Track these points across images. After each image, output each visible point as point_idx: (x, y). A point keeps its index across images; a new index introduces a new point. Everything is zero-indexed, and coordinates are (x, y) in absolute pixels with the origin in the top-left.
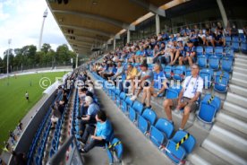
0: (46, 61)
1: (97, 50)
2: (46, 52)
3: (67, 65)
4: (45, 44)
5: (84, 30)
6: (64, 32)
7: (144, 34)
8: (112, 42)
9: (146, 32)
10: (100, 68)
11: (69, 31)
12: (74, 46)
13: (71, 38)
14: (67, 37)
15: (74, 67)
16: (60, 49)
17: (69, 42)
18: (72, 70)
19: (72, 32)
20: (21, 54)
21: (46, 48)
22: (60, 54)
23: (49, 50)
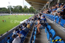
0: (26, 12)
3: (33, 13)
11: (30, 3)
15: (35, 14)
20: (16, 8)
21: (26, 7)
22: (31, 9)
23: (27, 8)
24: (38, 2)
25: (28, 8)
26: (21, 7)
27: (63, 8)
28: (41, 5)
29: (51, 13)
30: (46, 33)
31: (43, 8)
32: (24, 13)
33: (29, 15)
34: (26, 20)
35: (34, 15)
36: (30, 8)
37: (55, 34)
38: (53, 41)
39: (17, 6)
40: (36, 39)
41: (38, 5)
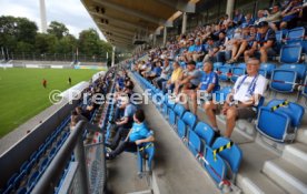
1: (141, 43)
2: (60, 36)
3: (98, 61)
4: (55, 23)
5: (121, 9)
6: (89, 10)
7: (207, 18)
8: (162, 31)
9: (210, 14)
10: (143, 67)
11: (97, 9)
12: (107, 34)
13: (102, 20)
14: (95, 18)
15: (109, 64)
16: (84, 35)
17: (99, 26)
18: (106, 68)
19: (103, 11)
21: (58, 30)
22: (86, 43)
23: (64, 34)
32: (49, 59)
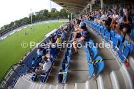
2: (54, 12)
15: (70, 19)
20: (39, 14)
21: (54, 10)
22: (62, 13)
24: (73, 2)
25: (58, 12)
26: (46, 11)
27: (107, 16)
28: (79, 7)
29: (95, 20)
30: (85, 53)
31: (83, 11)
32: (51, 19)
33: (60, 21)
34: (55, 30)
35: (69, 21)
36: (61, 10)
37: (98, 53)
38: (93, 62)
39: (41, 11)
40: (71, 61)
41: (75, 6)
